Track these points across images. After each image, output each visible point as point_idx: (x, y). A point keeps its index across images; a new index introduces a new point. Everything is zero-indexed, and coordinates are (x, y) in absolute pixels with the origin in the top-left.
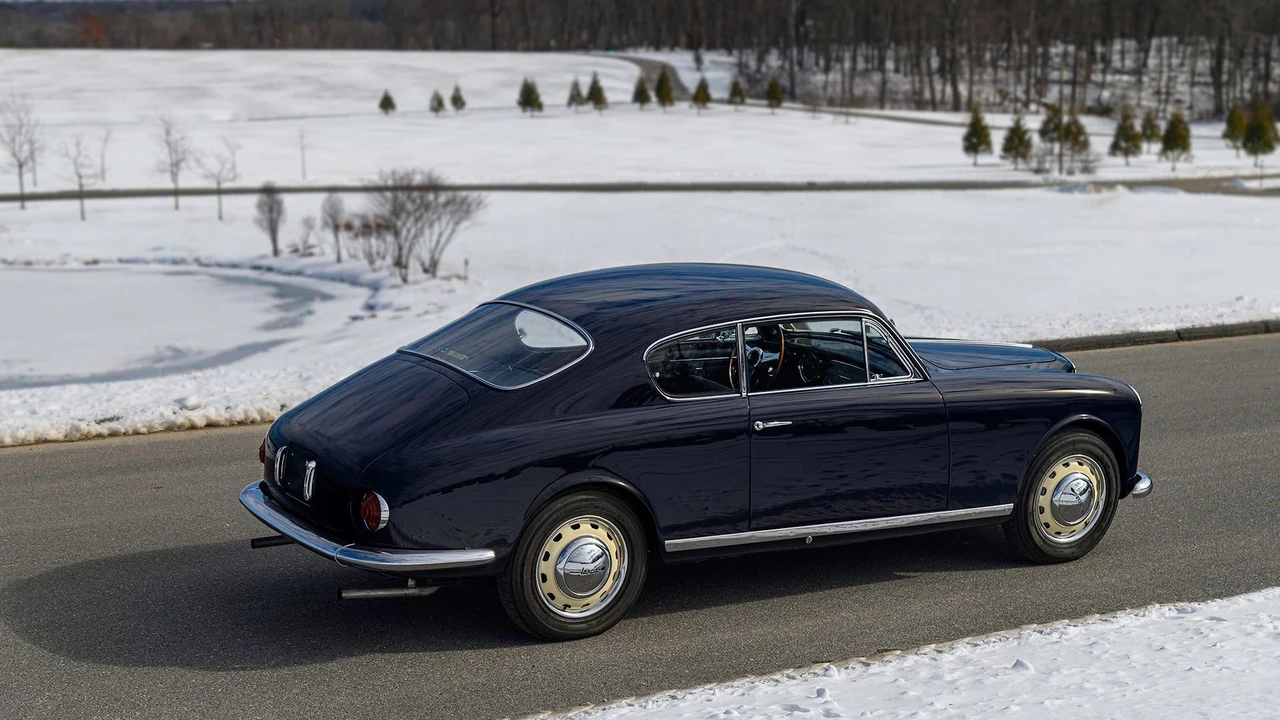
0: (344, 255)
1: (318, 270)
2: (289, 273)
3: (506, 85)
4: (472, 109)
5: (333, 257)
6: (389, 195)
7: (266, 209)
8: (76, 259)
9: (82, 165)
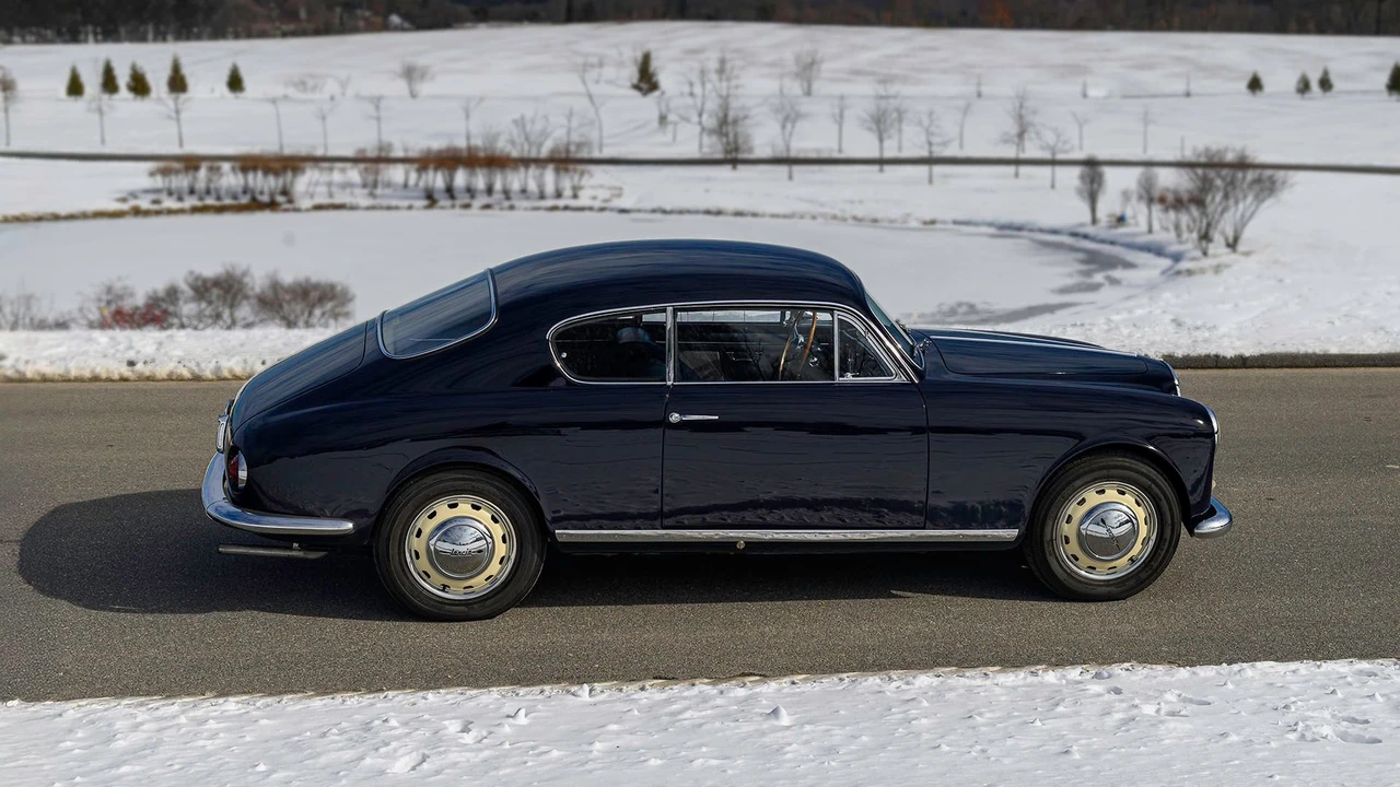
0: (1156, 226)
1: (1129, 240)
2: (1103, 241)
3: (1378, 69)
4: (1340, 92)
5: (1144, 227)
6: (1200, 171)
7: (1088, 180)
8: (917, 219)
9: (933, 134)
